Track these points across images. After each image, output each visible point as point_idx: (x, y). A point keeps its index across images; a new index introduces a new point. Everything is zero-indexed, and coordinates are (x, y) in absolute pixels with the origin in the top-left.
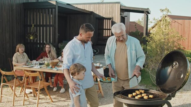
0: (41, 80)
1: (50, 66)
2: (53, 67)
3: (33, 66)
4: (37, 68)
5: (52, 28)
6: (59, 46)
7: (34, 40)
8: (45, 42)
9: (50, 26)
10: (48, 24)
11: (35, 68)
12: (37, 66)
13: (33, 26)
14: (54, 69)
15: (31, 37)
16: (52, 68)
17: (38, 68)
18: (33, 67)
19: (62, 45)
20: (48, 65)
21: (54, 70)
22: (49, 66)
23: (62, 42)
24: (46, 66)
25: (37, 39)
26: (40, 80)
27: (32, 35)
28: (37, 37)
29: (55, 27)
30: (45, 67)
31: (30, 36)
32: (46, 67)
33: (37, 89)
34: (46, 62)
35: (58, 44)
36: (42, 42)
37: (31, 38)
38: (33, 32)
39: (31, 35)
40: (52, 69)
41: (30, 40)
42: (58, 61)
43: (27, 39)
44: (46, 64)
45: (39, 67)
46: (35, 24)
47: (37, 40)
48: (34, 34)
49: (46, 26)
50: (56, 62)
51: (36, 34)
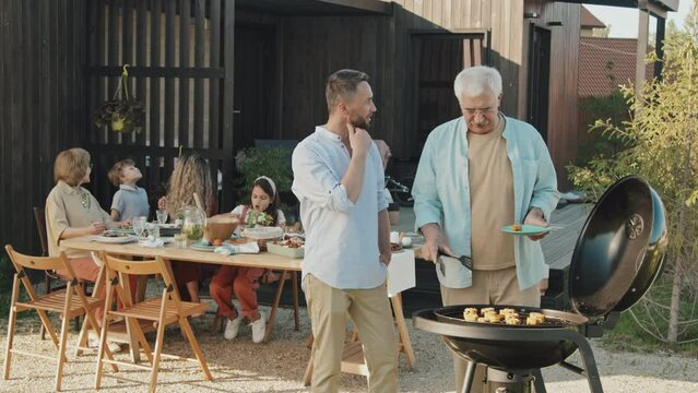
0: (170, 290)
1: (205, 240)
2: (216, 242)
3: (134, 237)
4: (151, 245)
5: (207, 82)
6: (238, 162)
7: (126, 136)
8: (176, 144)
9: (199, 73)
10: (192, 65)
11: (146, 247)
12: (150, 237)
13: (125, 73)
14: (220, 248)
15: (116, 120)
16: (210, 244)
17: (155, 245)
18: (133, 242)
19: (250, 157)
20: (195, 236)
21: (221, 255)
22: (198, 239)
23: (254, 146)
24: (189, 237)
25: (144, 131)
26: (165, 290)
27: (124, 112)
28: (142, 123)
29: (222, 82)
30: (184, 243)
31: (110, 116)
32: (188, 245)
33: (155, 324)
34: (188, 225)
35: (235, 154)
36: (162, 144)
37: (118, 125)
38: (124, 98)
39: (116, 114)
40: (210, 249)
41: (113, 134)
42: (235, 220)
43: (99, 132)
44: (189, 232)
45: (160, 241)
46: (134, 64)
47: (141, 137)
48: (131, 110)
49: (184, 73)
50: (226, 224)
51: (138, 107)
